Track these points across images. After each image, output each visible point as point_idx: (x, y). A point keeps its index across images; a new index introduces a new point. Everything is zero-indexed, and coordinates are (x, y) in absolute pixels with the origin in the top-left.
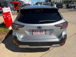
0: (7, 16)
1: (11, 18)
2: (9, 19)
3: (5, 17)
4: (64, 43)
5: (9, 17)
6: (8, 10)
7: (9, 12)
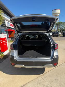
0: (4, 42)
1: (7, 43)
2: (5, 45)
3: (2, 42)
4: (57, 64)
5: (5, 42)
6: (5, 35)
7: (6, 38)
